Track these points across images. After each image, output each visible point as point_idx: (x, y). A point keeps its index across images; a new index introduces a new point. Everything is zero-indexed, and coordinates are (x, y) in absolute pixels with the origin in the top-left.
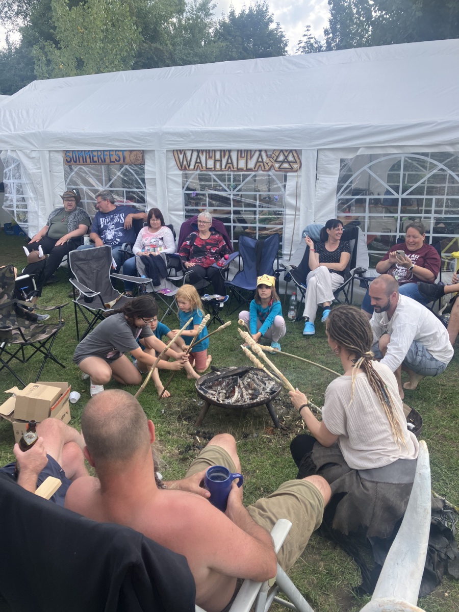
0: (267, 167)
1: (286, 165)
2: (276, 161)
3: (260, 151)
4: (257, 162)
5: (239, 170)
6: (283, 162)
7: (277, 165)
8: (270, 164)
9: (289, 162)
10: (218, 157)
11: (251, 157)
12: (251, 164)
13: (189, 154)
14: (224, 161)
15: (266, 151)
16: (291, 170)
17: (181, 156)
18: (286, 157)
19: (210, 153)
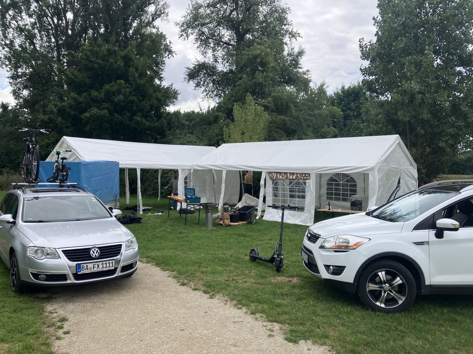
0: (299, 178)
1: (305, 178)
2: (302, 176)
3: (297, 173)
4: (296, 176)
5: (290, 179)
6: (304, 176)
7: (302, 177)
8: (300, 177)
9: (306, 177)
10: (283, 175)
11: (294, 175)
12: (294, 177)
13: (273, 174)
14: (285, 176)
15: (299, 173)
16: (307, 179)
17: (271, 175)
18: (305, 175)
19: (280, 173)
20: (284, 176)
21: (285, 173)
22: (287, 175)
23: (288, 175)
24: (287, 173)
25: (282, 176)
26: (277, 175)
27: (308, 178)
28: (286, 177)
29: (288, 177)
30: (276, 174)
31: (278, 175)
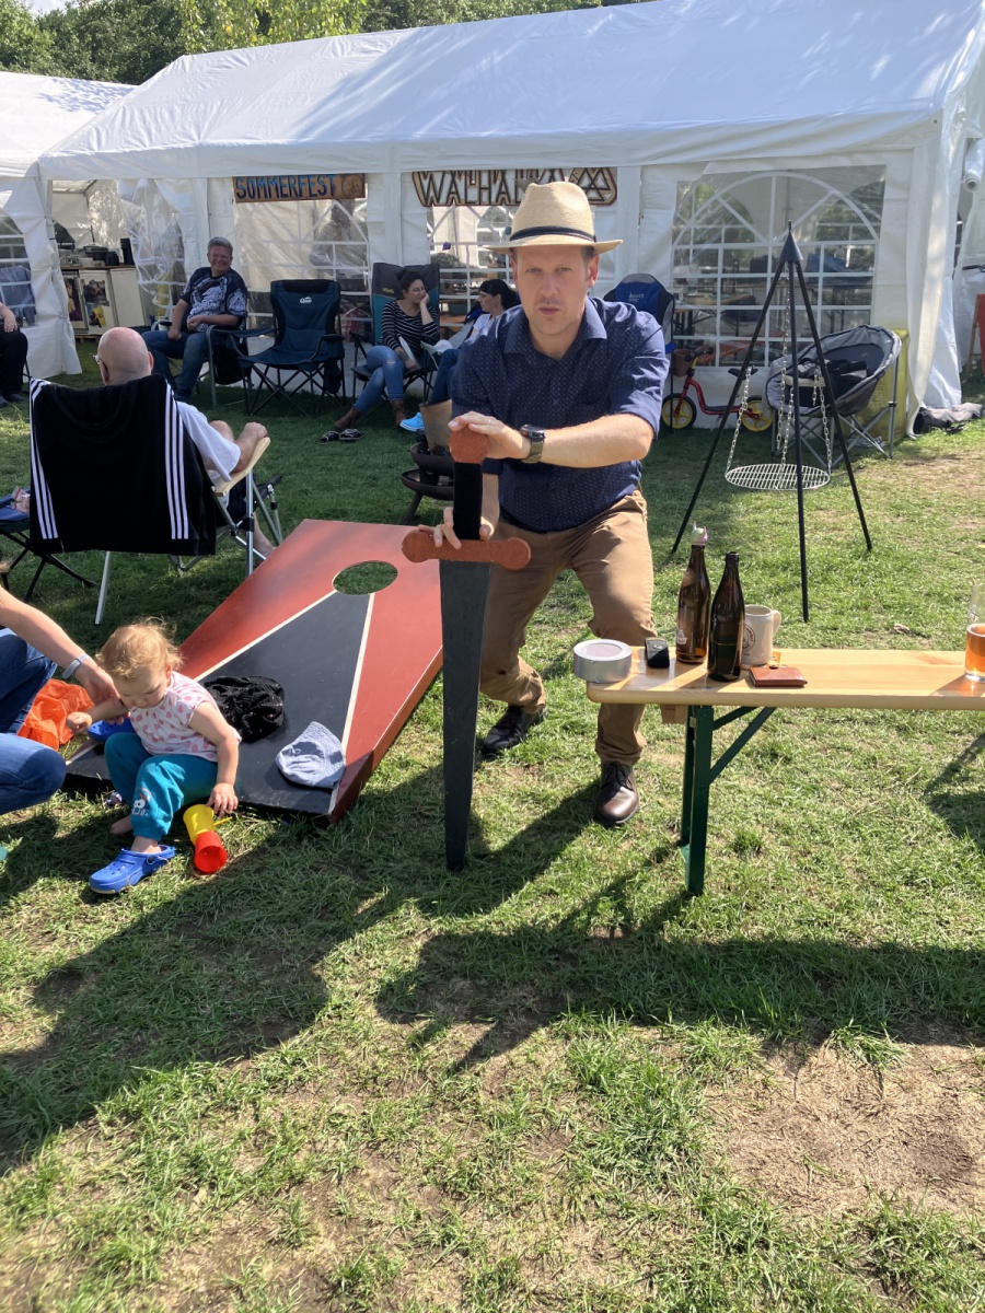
3: (552, 171)
9: (598, 190)
10: (485, 182)
13: (438, 179)
14: (495, 189)
15: (561, 171)
16: (602, 201)
17: (425, 183)
18: (593, 181)
19: (471, 176)
20: (489, 189)
21: (493, 174)
22: (504, 181)
23: (510, 179)
24: (504, 172)
25: (481, 189)
26: (453, 182)
27: (608, 196)
28: (500, 193)
29: (507, 193)
30: (448, 178)
31: (461, 185)
